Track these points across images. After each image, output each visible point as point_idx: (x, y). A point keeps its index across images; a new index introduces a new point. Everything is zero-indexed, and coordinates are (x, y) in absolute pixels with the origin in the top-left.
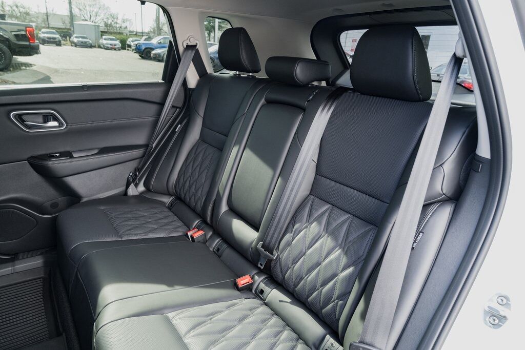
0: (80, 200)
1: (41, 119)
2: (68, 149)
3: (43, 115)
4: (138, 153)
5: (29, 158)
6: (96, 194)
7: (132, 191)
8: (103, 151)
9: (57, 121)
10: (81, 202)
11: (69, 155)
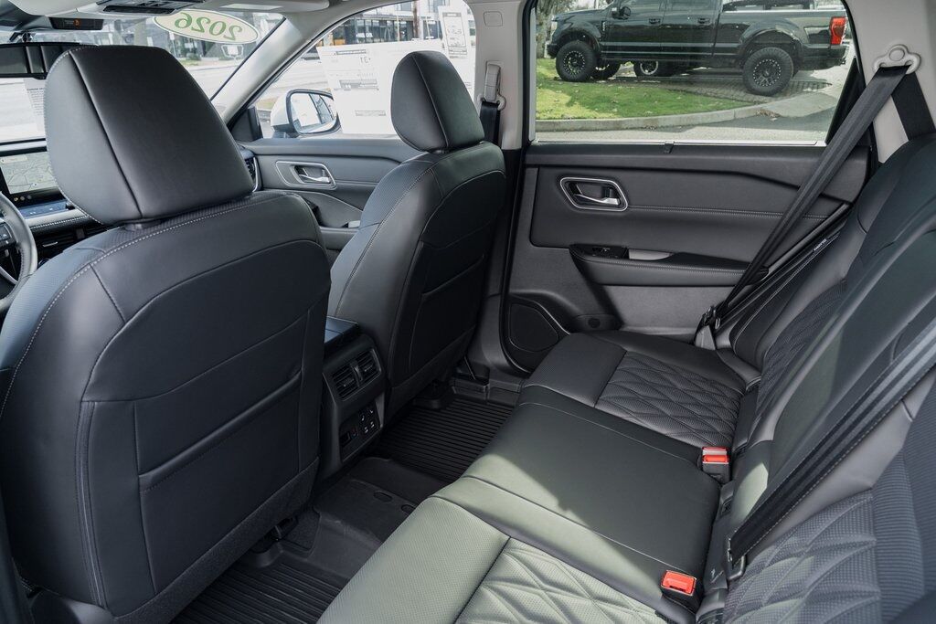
0: (620, 327)
1: (598, 191)
2: (625, 243)
3: (603, 187)
4: (734, 275)
5: (571, 246)
6: (646, 326)
7: (705, 339)
8: (678, 259)
9: (617, 198)
10: (621, 330)
11: (623, 254)
